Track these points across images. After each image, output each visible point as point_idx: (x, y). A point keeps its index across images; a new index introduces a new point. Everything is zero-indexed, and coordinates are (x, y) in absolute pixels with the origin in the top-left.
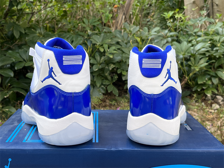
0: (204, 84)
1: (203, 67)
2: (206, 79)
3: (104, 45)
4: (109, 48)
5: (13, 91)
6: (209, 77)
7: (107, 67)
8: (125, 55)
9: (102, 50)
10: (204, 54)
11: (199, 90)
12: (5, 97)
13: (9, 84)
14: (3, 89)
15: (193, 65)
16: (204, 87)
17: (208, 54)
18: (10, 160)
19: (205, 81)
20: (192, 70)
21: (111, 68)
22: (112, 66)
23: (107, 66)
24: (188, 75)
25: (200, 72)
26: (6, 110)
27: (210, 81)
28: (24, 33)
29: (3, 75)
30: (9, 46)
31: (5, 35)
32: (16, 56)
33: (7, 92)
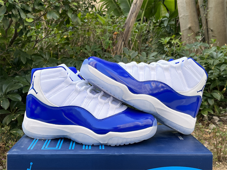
2: (203, 100)
5: (20, 114)
6: (205, 98)
12: (13, 120)
13: (17, 108)
14: (10, 113)
18: (31, 164)
26: (14, 132)
27: (206, 102)
28: (30, 59)
29: (12, 99)
30: (15, 72)
31: (11, 62)
32: (23, 80)
33: (15, 115)
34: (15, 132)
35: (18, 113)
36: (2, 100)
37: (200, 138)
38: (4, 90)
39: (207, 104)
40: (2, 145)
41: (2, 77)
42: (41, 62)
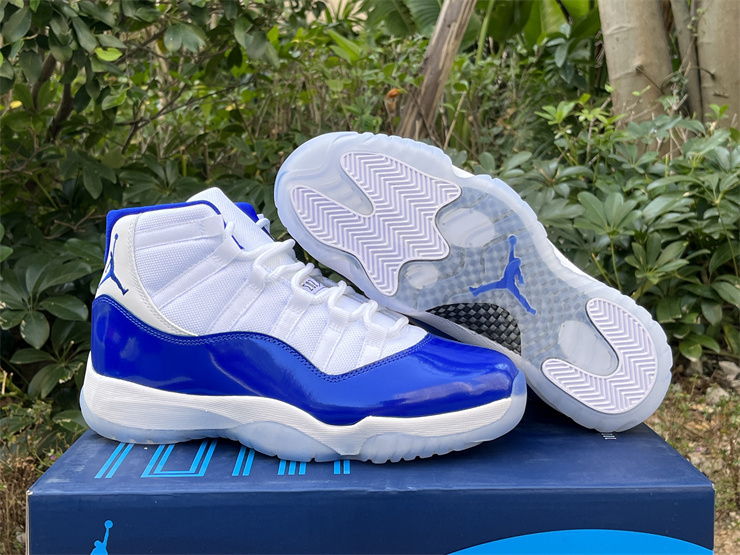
0: (678, 325)
1: (673, 272)
2: (684, 308)
5: (84, 363)
6: (692, 301)
10: (674, 231)
12: (61, 381)
13: (72, 342)
14: (53, 359)
15: (642, 266)
16: (676, 332)
17: (684, 230)
18: (109, 525)
19: (680, 316)
20: (638, 282)
25: (664, 287)
26: (64, 420)
27: (697, 315)
28: (115, 182)
29: (56, 315)
30: (67, 225)
31: (53, 194)
32: (91, 253)
33: (67, 367)
34: (69, 421)
35: (76, 358)
36: (24, 319)
37: (676, 433)
38: (30, 285)
39: (699, 322)
40: (25, 464)
41: (25, 242)
42: (149, 190)
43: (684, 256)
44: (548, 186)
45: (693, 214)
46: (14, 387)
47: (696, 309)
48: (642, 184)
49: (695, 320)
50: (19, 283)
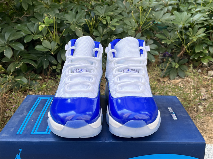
0: (201, 53)
1: (201, 37)
2: (203, 48)
3: (106, 17)
4: (111, 20)
5: (24, 62)
6: (206, 45)
7: (109, 39)
8: (127, 26)
9: (105, 23)
10: (203, 24)
11: (196, 59)
12: (17, 68)
13: (20, 56)
14: (14, 60)
15: (192, 35)
16: (201, 55)
17: (206, 24)
18: (20, 150)
19: (202, 50)
20: (190, 40)
21: (113, 39)
22: (114, 38)
23: (109, 37)
24: (187, 44)
25: (198, 41)
27: (207, 50)
28: (32, 5)
29: (15, 48)
30: (18, 18)
31: (13, 7)
32: (24, 29)
33: (18, 63)
34: (19, 80)
35: (21, 61)
36: (5, 49)
38: (7, 38)
39: (207, 53)
40: (5, 96)
41: (5, 22)
42: (42, 7)
43: (204, 32)
44: (165, 7)
45: (209, 18)
46: (3, 69)
47: (207, 48)
48: (194, 7)
49: (206, 52)
50: (3, 37)
